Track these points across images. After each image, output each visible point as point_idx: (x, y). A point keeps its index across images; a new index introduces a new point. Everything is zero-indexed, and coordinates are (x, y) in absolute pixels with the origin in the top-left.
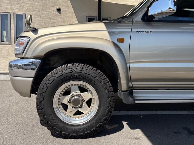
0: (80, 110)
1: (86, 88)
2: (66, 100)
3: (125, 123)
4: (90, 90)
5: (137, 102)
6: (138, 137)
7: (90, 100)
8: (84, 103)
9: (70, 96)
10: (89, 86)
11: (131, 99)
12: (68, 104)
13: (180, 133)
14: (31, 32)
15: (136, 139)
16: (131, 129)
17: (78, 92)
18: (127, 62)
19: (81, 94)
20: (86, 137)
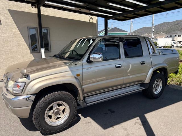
0: (59, 116)
1: (62, 104)
2: (51, 113)
3: (80, 115)
4: (64, 104)
5: (88, 104)
6: (89, 121)
7: (64, 109)
8: (61, 112)
9: (53, 110)
10: (63, 103)
11: (85, 104)
12: (52, 115)
13: (107, 113)
14: (25, 78)
15: (89, 123)
16: (85, 118)
17: (57, 107)
18: (82, 85)
19: (59, 107)
20: (64, 130)
